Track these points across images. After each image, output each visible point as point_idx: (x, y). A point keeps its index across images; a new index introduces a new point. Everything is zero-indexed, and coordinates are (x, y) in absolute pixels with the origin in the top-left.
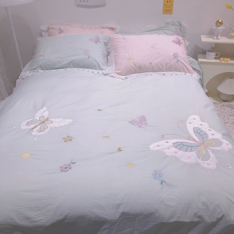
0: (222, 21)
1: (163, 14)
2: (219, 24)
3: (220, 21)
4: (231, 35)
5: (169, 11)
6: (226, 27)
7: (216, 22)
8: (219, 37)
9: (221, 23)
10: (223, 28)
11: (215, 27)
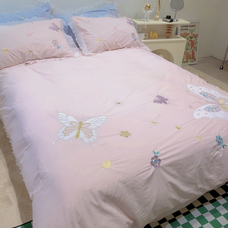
0: (150, 5)
2: (148, 8)
3: (148, 5)
4: (157, 17)
6: (153, 10)
7: (145, 6)
8: (148, 20)
9: (149, 7)
10: (151, 11)
11: (145, 11)
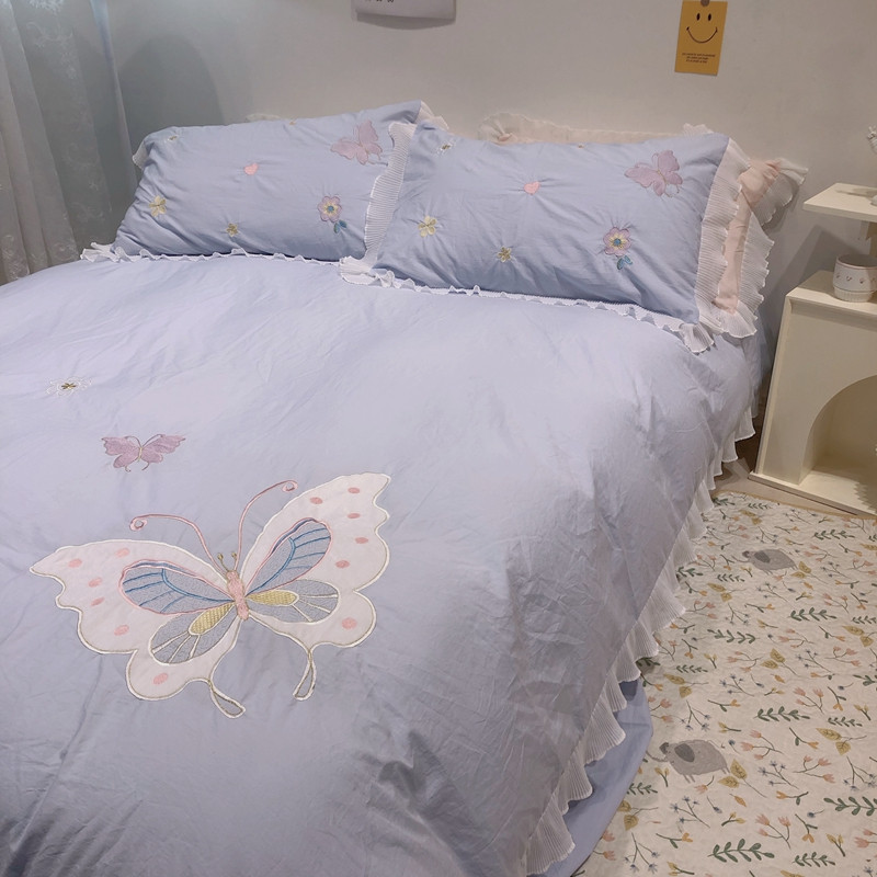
1: (676, 71)
5: (704, 58)
